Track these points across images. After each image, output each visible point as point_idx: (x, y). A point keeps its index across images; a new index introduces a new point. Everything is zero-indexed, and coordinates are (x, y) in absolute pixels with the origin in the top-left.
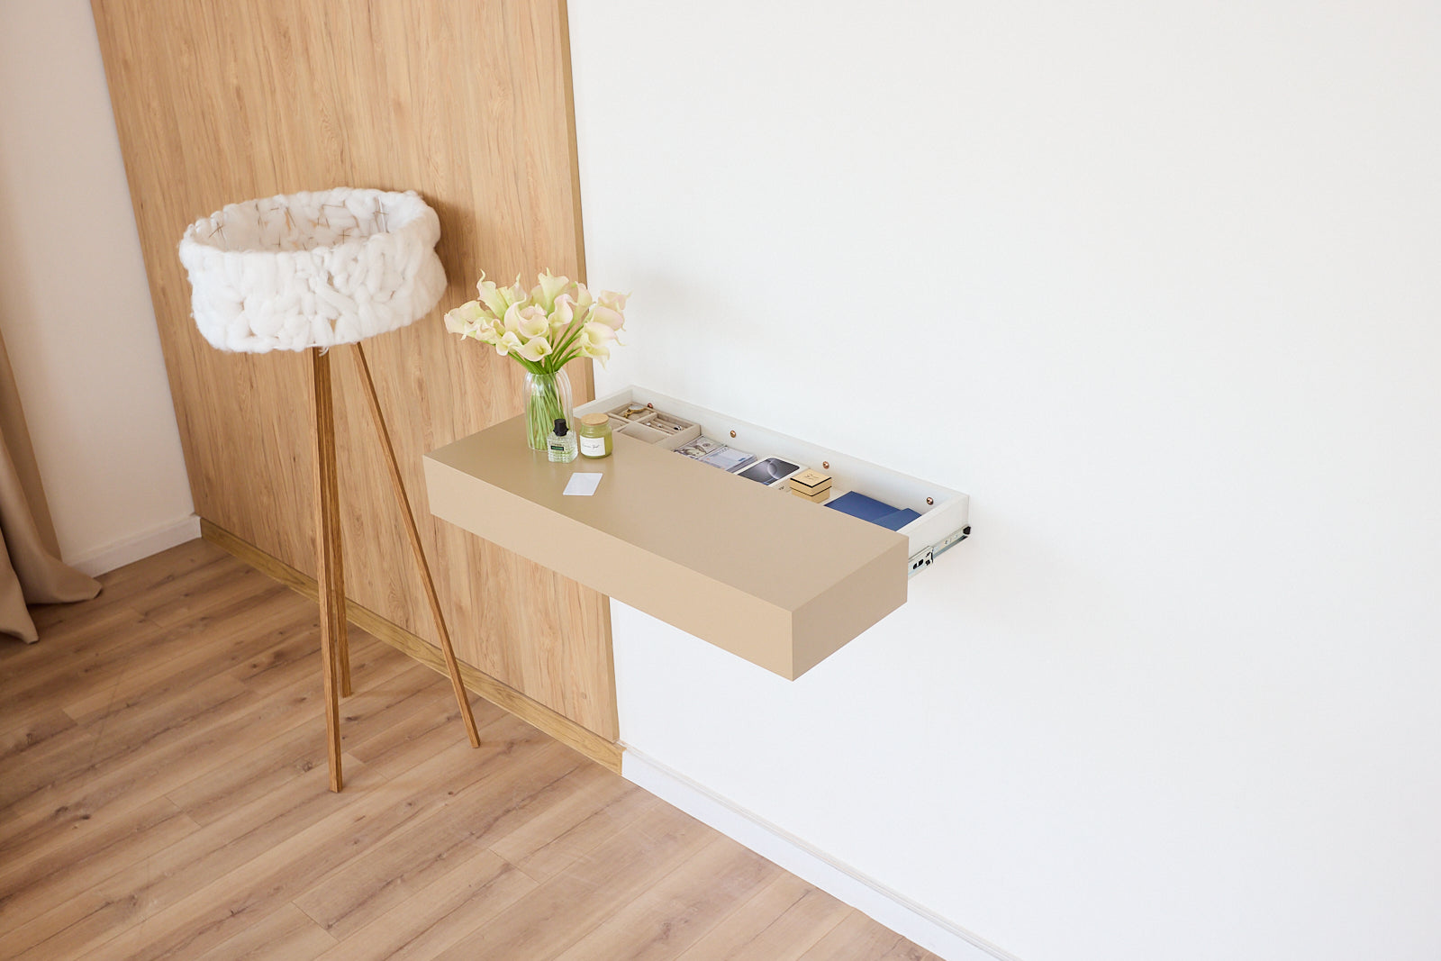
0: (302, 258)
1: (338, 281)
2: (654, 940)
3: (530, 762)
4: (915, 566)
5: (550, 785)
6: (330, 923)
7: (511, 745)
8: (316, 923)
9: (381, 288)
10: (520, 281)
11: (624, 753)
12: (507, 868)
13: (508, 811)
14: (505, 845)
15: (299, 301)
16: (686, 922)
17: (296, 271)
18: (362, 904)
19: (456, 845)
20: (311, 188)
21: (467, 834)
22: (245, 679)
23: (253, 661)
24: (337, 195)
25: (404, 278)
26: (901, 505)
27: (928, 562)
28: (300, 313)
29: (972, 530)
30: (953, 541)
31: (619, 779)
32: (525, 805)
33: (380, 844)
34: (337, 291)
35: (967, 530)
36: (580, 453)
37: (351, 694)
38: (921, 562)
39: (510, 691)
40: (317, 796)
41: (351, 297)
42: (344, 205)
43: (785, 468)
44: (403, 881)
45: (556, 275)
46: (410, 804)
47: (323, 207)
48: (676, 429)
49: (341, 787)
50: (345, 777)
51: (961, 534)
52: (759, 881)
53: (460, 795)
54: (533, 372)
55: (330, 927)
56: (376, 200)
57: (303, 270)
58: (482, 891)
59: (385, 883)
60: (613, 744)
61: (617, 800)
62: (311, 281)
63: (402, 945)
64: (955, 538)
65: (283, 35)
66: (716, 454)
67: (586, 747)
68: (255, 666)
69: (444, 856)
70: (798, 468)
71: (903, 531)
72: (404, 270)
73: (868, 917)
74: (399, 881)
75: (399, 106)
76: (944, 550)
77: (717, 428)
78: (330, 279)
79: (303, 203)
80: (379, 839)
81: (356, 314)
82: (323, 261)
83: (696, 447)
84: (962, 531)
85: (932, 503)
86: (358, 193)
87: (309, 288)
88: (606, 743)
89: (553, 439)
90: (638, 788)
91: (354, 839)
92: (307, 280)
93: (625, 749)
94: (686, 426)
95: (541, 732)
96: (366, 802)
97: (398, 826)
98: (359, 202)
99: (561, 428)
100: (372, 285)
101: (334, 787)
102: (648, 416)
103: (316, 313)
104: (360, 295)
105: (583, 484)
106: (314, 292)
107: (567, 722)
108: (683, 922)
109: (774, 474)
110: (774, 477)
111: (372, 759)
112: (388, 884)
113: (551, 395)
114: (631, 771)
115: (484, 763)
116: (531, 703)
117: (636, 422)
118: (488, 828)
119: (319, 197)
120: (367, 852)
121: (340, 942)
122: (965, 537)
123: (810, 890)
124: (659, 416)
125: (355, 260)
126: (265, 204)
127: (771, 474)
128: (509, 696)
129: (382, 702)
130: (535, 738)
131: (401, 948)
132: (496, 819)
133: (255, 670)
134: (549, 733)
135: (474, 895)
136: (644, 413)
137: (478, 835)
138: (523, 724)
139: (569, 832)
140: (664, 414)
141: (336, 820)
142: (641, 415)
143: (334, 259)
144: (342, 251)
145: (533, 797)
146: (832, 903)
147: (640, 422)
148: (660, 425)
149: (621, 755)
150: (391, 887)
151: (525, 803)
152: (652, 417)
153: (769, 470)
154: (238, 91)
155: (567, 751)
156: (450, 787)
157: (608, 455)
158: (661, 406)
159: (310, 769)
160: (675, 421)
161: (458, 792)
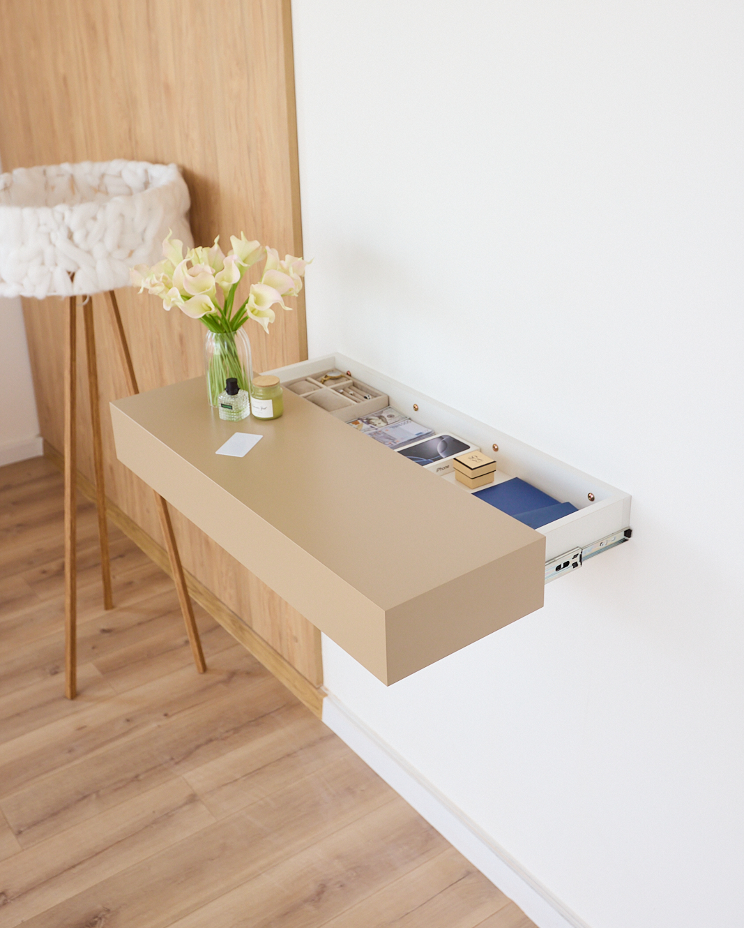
0: (44, 213)
1: (77, 237)
2: (306, 901)
3: (246, 693)
4: (558, 568)
5: (256, 720)
6: (22, 829)
7: (233, 674)
8: (10, 827)
9: (119, 247)
10: (219, 243)
11: (325, 700)
12: (193, 799)
13: (211, 740)
14: (197, 776)
15: (41, 253)
16: (341, 886)
17: (39, 225)
18: (54, 814)
19: (155, 768)
20: (92, 158)
21: (167, 757)
22: (33, 583)
23: (45, 567)
24: (115, 166)
25: (143, 239)
26: (562, 497)
27: (575, 565)
28: (43, 264)
29: (633, 534)
30: (609, 543)
31: (318, 724)
32: (227, 737)
33: (90, 756)
34: (77, 246)
35: (628, 533)
36: (251, 413)
37: (113, 607)
38: (566, 564)
39: (240, 622)
40: (54, 700)
41: (89, 252)
42: (120, 175)
43: (455, 446)
44: (98, 797)
45: (249, 239)
46: (128, 720)
47: (103, 176)
48: (366, 398)
49: (74, 695)
50: (79, 685)
51: (622, 536)
52: (423, 854)
53: (174, 718)
54: (211, 331)
55: (20, 833)
56: (146, 172)
57: (45, 224)
58: (164, 818)
59: (81, 796)
60: (317, 689)
61: (311, 745)
62: (53, 236)
63: (76, 863)
64: (611, 541)
65: (92, 28)
66: (396, 426)
67: (295, 687)
68: (44, 572)
69: (141, 777)
70: (468, 447)
71: (542, 530)
72: (145, 230)
73: (523, 912)
74: (94, 796)
75: (167, 88)
76: (599, 552)
77: (403, 401)
78: (70, 236)
79: (85, 171)
80: (92, 750)
81: (94, 268)
82: (63, 218)
83: (380, 417)
84: (623, 533)
85: (593, 500)
86: (132, 165)
87: (50, 242)
88: (311, 687)
89: (225, 397)
90: (333, 735)
91: (68, 748)
92: (49, 234)
93: (326, 695)
94: (375, 395)
95: (262, 666)
96: (92, 713)
97: (112, 740)
98: (133, 172)
99: (233, 387)
100: (110, 242)
101: (68, 693)
102: (344, 383)
103: (56, 265)
104: (98, 251)
105: (239, 445)
106: (54, 246)
107: (282, 661)
108: (338, 885)
109: (442, 452)
110: (441, 455)
111: (110, 671)
112: (85, 797)
113: (231, 354)
114: (330, 717)
115: (204, 690)
116: (256, 637)
117: (329, 388)
118: (188, 755)
119: (100, 167)
120: (76, 762)
121: (23, 850)
122: (626, 540)
123: (471, 872)
124: (354, 385)
125: (94, 218)
126: (52, 170)
127: (439, 450)
128: (241, 628)
129: (134, 618)
130: (255, 671)
131: (74, 867)
132: (198, 747)
133: (44, 576)
134: (269, 668)
135: (155, 822)
136: (340, 380)
137: (177, 760)
138: (249, 656)
139: (258, 771)
140: (359, 382)
141: (61, 726)
142: (337, 381)
143: (74, 216)
144: (81, 210)
145: (236, 730)
146: (490, 890)
147: (333, 389)
148: (352, 392)
149: (322, 701)
150: (86, 801)
151: (227, 735)
152: (348, 384)
153: (438, 447)
154: (65, 79)
155: (280, 688)
156: (167, 708)
157: (277, 417)
158: (358, 374)
159: (56, 673)
160: (367, 391)
161: (174, 715)
